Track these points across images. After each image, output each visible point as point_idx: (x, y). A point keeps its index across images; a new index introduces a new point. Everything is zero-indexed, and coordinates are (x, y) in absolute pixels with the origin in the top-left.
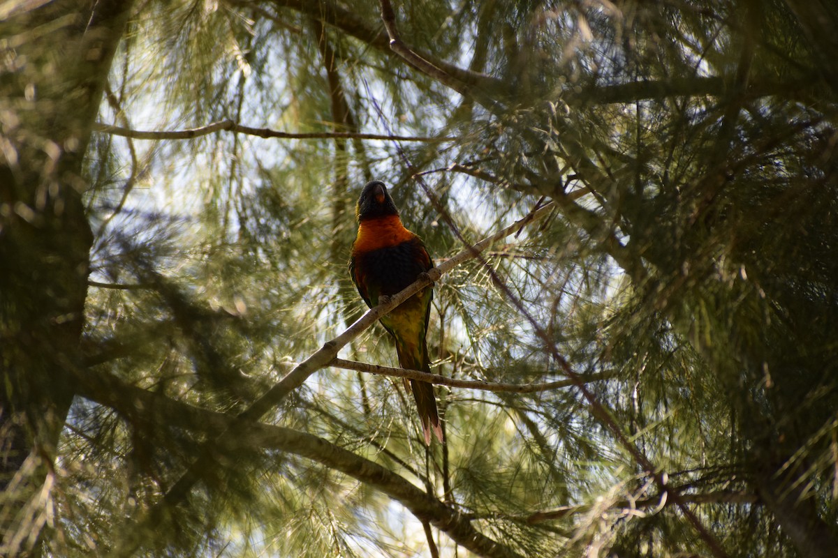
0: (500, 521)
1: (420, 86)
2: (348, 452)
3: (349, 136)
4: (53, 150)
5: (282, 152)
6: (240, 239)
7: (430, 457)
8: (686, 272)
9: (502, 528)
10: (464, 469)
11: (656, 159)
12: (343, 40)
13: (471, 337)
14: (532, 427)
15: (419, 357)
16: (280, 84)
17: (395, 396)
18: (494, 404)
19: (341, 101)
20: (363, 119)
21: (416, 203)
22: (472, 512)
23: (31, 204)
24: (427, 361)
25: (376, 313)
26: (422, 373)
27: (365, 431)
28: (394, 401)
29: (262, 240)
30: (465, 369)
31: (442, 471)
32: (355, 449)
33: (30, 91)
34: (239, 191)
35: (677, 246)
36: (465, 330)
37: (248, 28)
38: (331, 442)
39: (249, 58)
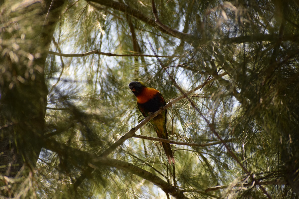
0: (194, 193)
1: (165, 38)
2: (139, 168)
3: (139, 56)
4: (31, 57)
5: (116, 62)
6: (101, 93)
7: (168, 170)
8: (261, 102)
9: (194, 195)
10: (181, 174)
11: (250, 62)
12: (137, 22)
13: (183, 127)
14: (205, 159)
15: (164, 134)
16: (115, 38)
17: (156, 148)
18: (191, 151)
19: (137, 43)
20: (144, 50)
21: (163, 80)
22: (183, 190)
23: (23, 76)
24: (167, 135)
25: (149, 118)
26: (165, 140)
27: (146, 161)
28: (156, 150)
29: (109, 93)
30: (181, 139)
31: (173, 175)
32: (142, 167)
33: (23, 36)
34: (100, 77)
35: (258, 93)
36: (181, 124)
37: (104, 18)
38: (133, 164)
39: (104, 29)
